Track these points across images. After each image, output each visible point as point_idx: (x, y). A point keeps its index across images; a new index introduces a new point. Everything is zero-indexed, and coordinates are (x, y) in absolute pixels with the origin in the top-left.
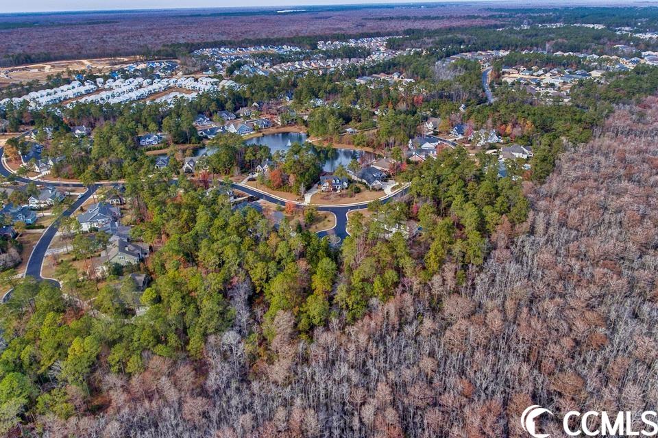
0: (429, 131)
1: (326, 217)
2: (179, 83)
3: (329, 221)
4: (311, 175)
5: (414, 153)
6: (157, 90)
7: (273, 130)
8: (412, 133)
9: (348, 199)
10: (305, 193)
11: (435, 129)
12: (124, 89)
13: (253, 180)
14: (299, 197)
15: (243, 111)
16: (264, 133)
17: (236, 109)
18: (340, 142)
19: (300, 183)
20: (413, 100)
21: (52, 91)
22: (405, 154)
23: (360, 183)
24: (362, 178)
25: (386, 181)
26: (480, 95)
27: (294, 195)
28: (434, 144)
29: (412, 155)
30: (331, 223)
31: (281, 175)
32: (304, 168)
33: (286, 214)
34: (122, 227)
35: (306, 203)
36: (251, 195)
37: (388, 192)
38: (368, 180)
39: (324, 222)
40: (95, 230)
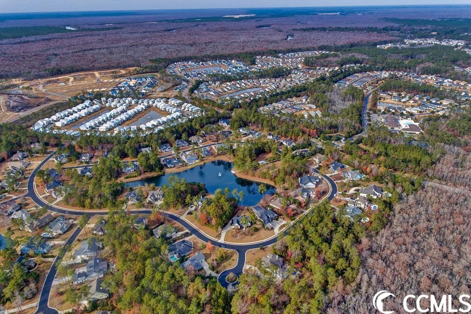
1: (232, 256)
3: (233, 260)
9: (248, 237)
10: (222, 230)
19: (219, 225)
23: (260, 221)
24: (261, 218)
25: (277, 220)
27: (214, 232)
30: (235, 262)
31: (207, 217)
32: (223, 211)
33: (207, 251)
34: (101, 263)
35: (222, 240)
36: (187, 231)
37: (277, 231)
38: (265, 221)
39: (230, 261)
40: (85, 262)
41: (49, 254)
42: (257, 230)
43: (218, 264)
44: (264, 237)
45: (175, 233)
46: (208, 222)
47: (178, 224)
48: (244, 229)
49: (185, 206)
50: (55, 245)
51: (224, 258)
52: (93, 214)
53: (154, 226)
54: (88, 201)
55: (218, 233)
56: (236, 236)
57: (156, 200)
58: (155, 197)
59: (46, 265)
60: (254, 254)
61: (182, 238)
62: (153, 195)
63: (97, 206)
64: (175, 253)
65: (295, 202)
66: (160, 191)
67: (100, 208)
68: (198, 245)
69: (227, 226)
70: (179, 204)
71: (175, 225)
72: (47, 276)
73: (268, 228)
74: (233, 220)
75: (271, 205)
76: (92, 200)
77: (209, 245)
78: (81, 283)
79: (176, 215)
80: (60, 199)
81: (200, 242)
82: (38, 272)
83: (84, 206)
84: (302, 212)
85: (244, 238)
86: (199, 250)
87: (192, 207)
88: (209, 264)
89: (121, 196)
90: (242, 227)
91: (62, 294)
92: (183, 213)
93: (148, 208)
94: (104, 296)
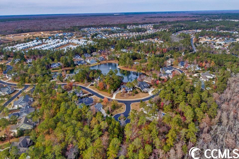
0: (169, 64)
1: (121, 106)
2: (72, 41)
4: (116, 85)
5: (162, 75)
6: (64, 44)
7: (105, 62)
8: (162, 65)
9: (132, 97)
10: (113, 93)
11: (172, 63)
12: (52, 43)
13: (92, 85)
14: (111, 95)
15: (94, 54)
16: (101, 63)
17: (92, 52)
18: (131, 68)
19: (111, 89)
20: (163, 50)
21: (25, 44)
22: (158, 75)
23: (138, 88)
24: (139, 86)
25: (149, 88)
26: (190, 49)
27: (108, 94)
28: (171, 70)
29: (161, 76)
30: (123, 109)
31: (103, 85)
33: (103, 104)
35: (113, 98)
36: (90, 93)
37: (150, 94)
38: (141, 88)
39: (121, 109)
42: (137, 93)
45: (82, 94)
46: (104, 89)
47: (84, 90)
49: (89, 82)
56: (123, 96)
60: (137, 105)
68: (98, 100)
69: (116, 91)
70: (85, 80)
73: (144, 92)
74: (120, 88)
79: (83, 86)
87: (93, 82)
88: (105, 110)
90: (127, 92)
92: (88, 85)
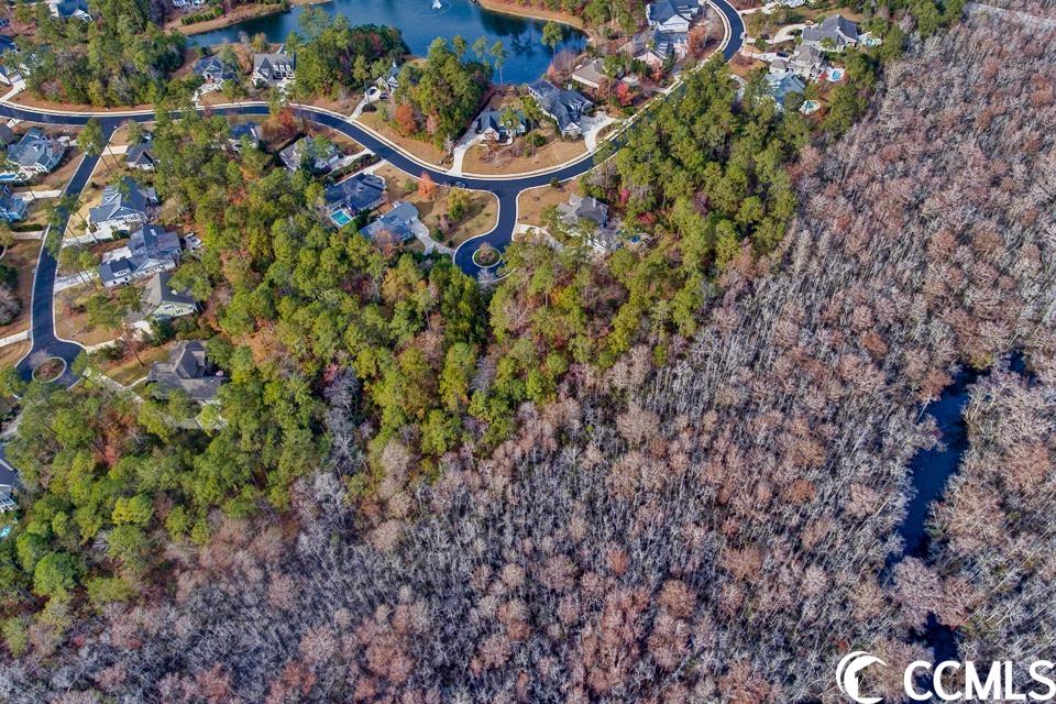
1: (483, 206)
3: (488, 215)
4: (464, 110)
9: (522, 160)
10: (454, 146)
13: (371, 108)
19: (445, 133)
23: (548, 119)
24: (551, 110)
25: (591, 114)
27: (435, 151)
30: (491, 218)
31: (413, 115)
32: (453, 96)
33: (420, 197)
34: (163, 236)
35: (456, 171)
36: (367, 151)
37: (591, 142)
38: (560, 119)
39: (480, 218)
40: (122, 236)
41: (28, 223)
42: (541, 141)
43: (450, 225)
44: (560, 156)
45: (337, 157)
46: (418, 128)
47: (342, 137)
48: (510, 141)
49: (354, 89)
50: (37, 200)
51: (465, 212)
52: (118, 121)
53: (282, 145)
54: (94, 87)
55: (444, 154)
56: (491, 160)
57: (277, 77)
58: (271, 69)
59: (26, 247)
60: (539, 199)
61: (355, 171)
62: (266, 64)
63: (123, 99)
64: (344, 206)
65: (636, 68)
66: (282, 52)
67: (133, 105)
68: (398, 184)
69: (466, 135)
70: (336, 84)
71: (336, 140)
72: (35, 271)
73: (568, 137)
74: (479, 120)
75: (574, 77)
76: (105, 84)
77: (425, 181)
78: (123, 283)
79: (334, 114)
80: (19, 85)
81: (403, 177)
82: (10, 266)
83: (88, 102)
84: (654, 94)
85: (510, 162)
86: (402, 197)
87: (373, 92)
88: (429, 227)
89: (181, 70)
90: (504, 138)
91: (82, 309)
92: (351, 108)
93: (259, 99)
94: (187, 310)
